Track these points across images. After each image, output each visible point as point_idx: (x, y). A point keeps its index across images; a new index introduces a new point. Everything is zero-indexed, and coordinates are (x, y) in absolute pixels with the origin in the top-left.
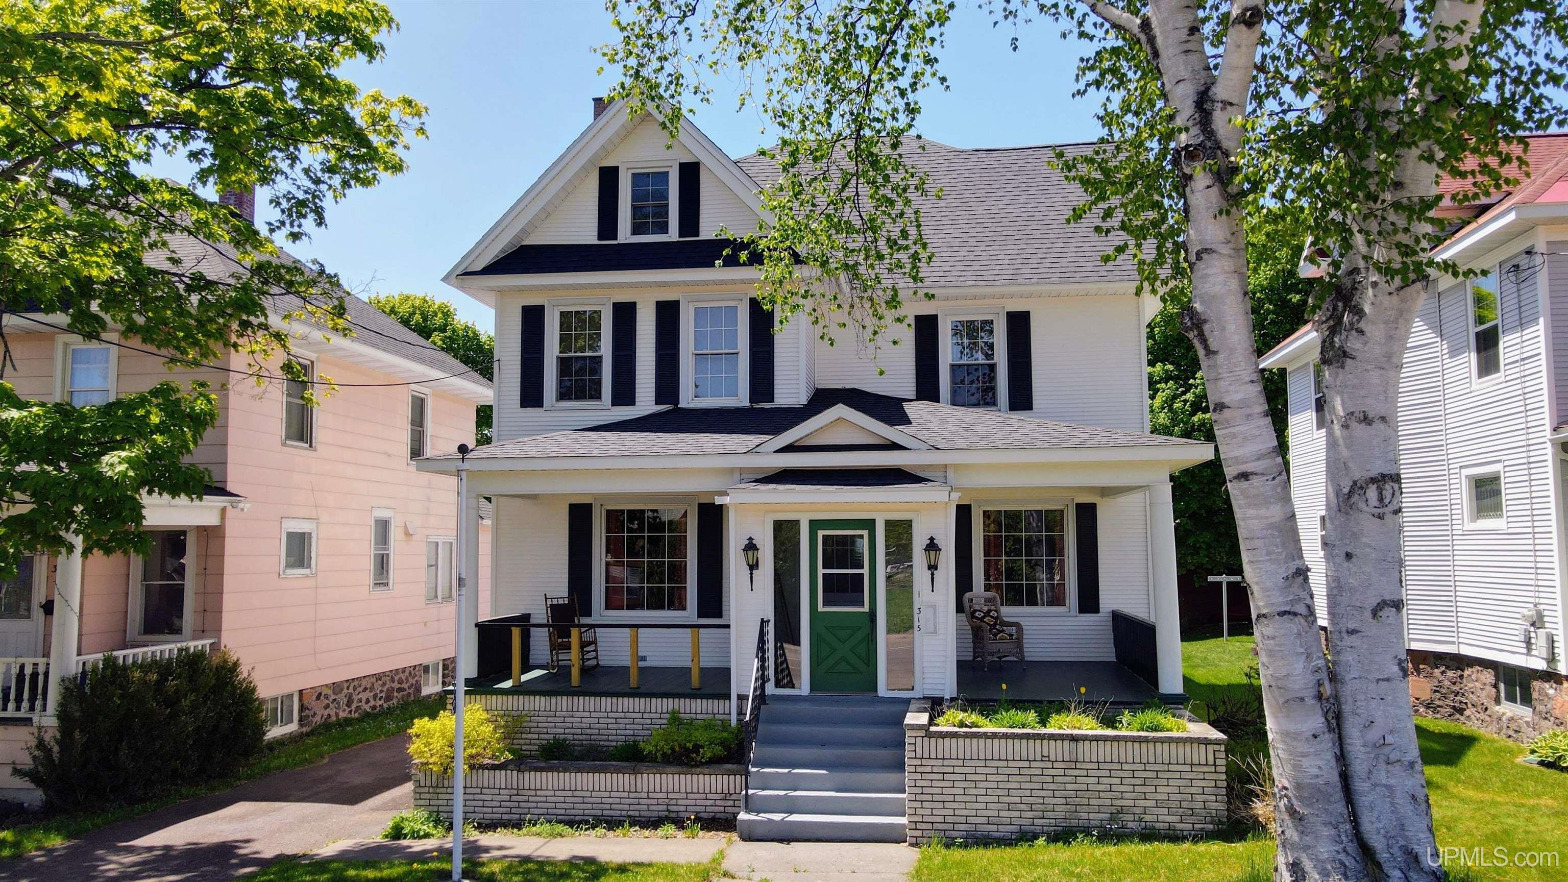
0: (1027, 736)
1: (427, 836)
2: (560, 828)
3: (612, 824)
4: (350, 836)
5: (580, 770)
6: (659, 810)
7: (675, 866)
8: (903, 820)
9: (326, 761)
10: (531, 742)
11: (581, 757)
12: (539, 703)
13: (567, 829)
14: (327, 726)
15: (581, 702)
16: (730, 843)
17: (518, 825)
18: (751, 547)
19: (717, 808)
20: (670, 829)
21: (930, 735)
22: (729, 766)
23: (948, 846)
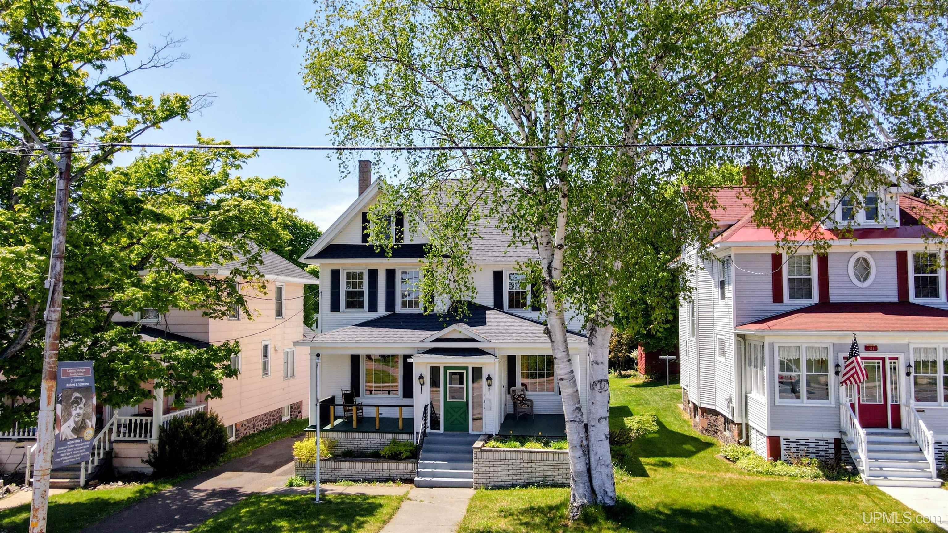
0: (515, 451)
1: (302, 486)
2: (351, 483)
3: (370, 481)
4: (273, 486)
5: (357, 461)
6: (386, 476)
7: (391, 496)
8: (472, 480)
9: (251, 454)
10: (339, 450)
11: (358, 456)
12: (342, 435)
13: (353, 483)
14: (246, 438)
15: (357, 435)
16: (411, 488)
17: (335, 481)
18: (421, 377)
19: (407, 475)
20: (390, 483)
21: (481, 451)
22: (412, 460)
23: (486, 489)
